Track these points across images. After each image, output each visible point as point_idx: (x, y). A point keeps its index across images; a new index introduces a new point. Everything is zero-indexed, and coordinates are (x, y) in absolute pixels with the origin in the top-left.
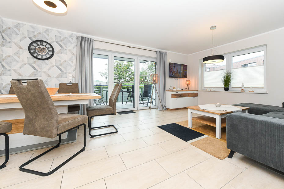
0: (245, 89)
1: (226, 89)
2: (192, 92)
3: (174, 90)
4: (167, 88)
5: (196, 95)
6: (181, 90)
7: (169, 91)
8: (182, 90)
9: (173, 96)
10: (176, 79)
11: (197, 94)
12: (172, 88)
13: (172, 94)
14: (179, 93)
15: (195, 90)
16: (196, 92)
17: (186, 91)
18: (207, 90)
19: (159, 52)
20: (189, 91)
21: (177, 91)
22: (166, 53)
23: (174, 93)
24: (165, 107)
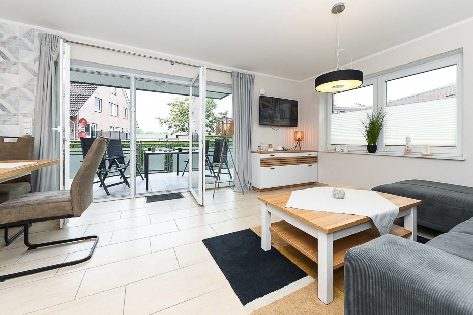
0: (414, 150)
1: (372, 149)
2: (306, 155)
3: (270, 150)
4: (254, 147)
5: (314, 160)
6: (285, 150)
7: (258, 152)
8: (287, 150)
9: (264, 163)
10: (276, 128)
11: (316, 157)
12: (265, 147)
13: (262, 159)
14: (277, 156)
15: (312, 150)
16: (313, 154)
17: (295, 151)
18: (335, 150)
19: (236, 74)
20: (300, 151)
21: (276, 152)
22: (252, 77)
23: (268, 156)
24: (248, 186)
